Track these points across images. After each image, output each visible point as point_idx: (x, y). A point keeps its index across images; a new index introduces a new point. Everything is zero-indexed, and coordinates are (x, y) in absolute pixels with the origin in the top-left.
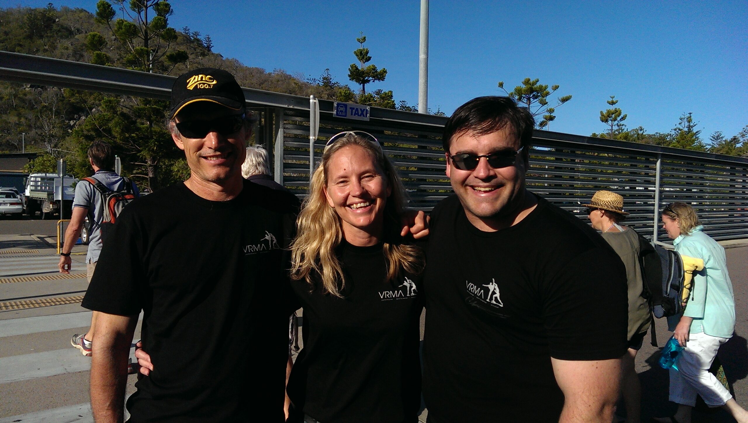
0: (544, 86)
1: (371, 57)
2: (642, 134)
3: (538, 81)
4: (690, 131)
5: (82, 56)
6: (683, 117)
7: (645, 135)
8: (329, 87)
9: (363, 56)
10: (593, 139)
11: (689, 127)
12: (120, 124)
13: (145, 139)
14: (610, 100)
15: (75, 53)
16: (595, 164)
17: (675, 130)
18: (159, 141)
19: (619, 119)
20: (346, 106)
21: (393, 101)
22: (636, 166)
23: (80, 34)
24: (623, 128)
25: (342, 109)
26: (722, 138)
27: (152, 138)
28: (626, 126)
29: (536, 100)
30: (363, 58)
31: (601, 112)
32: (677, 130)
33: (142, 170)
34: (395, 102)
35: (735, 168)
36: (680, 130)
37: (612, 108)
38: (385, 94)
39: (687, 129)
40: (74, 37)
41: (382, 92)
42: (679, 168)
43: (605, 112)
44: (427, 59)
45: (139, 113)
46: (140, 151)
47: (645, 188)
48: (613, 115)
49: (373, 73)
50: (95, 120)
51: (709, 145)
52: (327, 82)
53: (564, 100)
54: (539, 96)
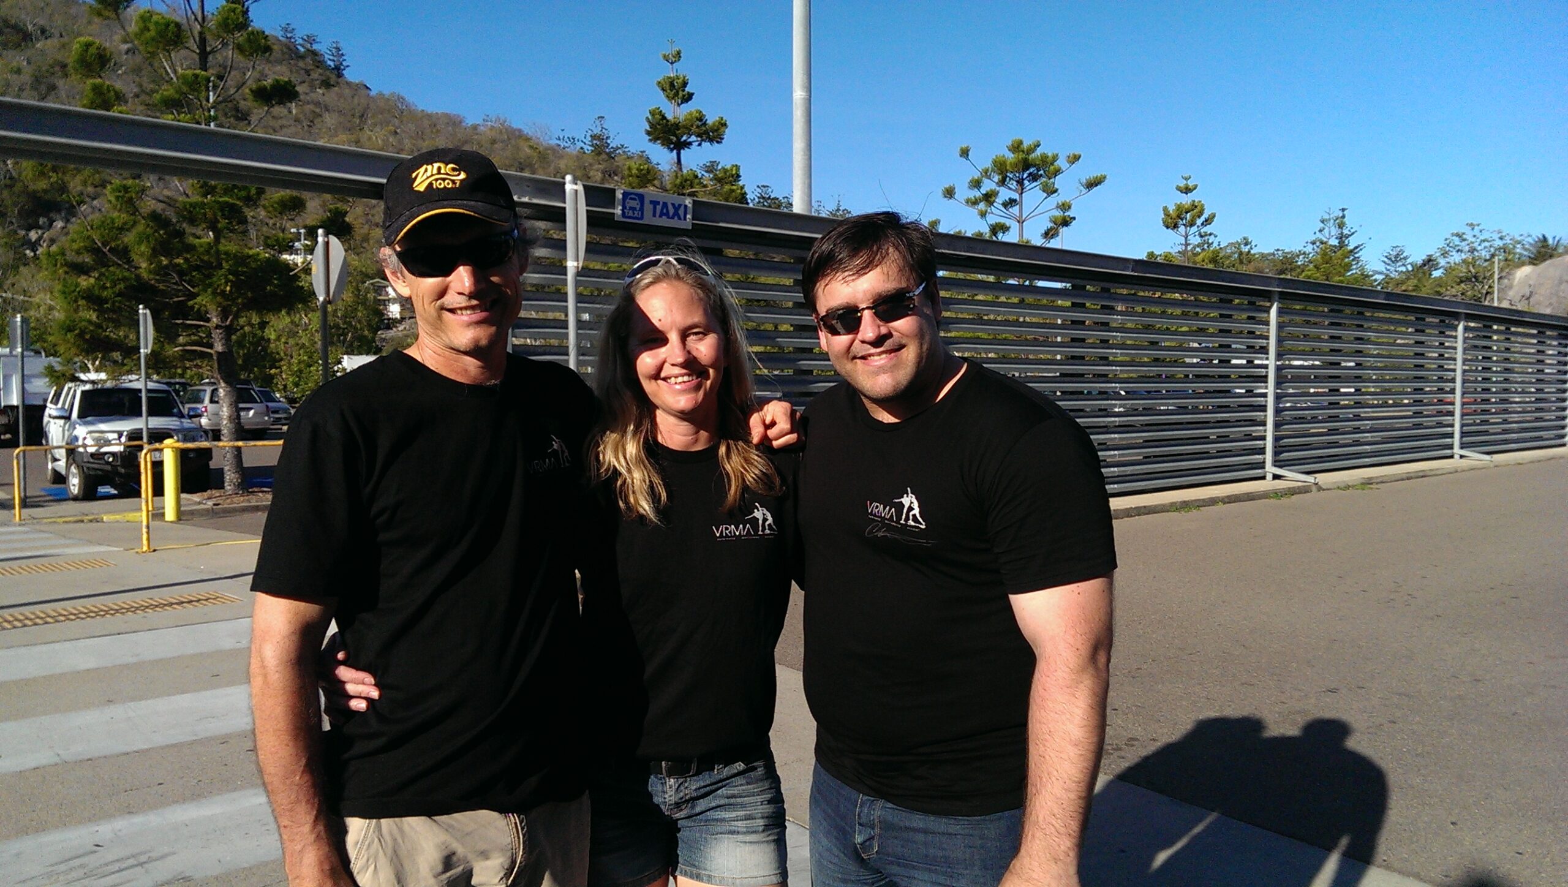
0: (1050, 154)
1: (693, 94)
2: (1249, 252)
3: (1038, 146)
4: (1342, 245)
5: (53, 88)
6: (1326, 217)
7: (1255, 254)
8: (604, 156)
9: (677, 90)
10: (1149, 263)
11: (1342, 238)
12: (148, 238)
13: (206, 268)
14: (1182, 184)
15: (37, 80)
16: (1154, 315)
17: (1313, 243)
18: (235, 273)
19: (1199, 222)
20: (641, 197)
21: (742, 188)
22: (1230, 316)
23: (46, 38)
24: (1210, 241)
25: (634, 204)
26: (1405, 258)
27: (220, 267)
28: (1216, 236)
29: (1035, 184)
30: (677, 94)
31: (1165, 209)
32: (1318, 244)
33: (201, 337)
34: (746, 189)
35: (1424, 319)
36: (1322, 243)
37: (1186, 200)
38: (725, 171)
39: (1337, 241)
40: (34, 46)
41: (720, 167)
42: (1317, 320)
43: (1172, 209)
44: (809, 101)
45: (191, 215)
46: (194, 296)
47: (1248, 362)
48: (1188, 215)
49: (698, 127)
50: (92, 228)
51: (1381, 273)
52: (600, 144)
53: (1092, 184)
54: (1041, 175)
